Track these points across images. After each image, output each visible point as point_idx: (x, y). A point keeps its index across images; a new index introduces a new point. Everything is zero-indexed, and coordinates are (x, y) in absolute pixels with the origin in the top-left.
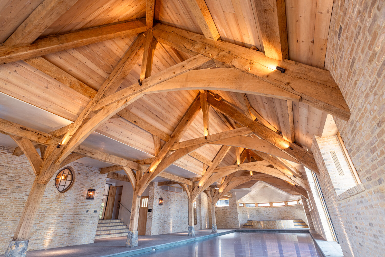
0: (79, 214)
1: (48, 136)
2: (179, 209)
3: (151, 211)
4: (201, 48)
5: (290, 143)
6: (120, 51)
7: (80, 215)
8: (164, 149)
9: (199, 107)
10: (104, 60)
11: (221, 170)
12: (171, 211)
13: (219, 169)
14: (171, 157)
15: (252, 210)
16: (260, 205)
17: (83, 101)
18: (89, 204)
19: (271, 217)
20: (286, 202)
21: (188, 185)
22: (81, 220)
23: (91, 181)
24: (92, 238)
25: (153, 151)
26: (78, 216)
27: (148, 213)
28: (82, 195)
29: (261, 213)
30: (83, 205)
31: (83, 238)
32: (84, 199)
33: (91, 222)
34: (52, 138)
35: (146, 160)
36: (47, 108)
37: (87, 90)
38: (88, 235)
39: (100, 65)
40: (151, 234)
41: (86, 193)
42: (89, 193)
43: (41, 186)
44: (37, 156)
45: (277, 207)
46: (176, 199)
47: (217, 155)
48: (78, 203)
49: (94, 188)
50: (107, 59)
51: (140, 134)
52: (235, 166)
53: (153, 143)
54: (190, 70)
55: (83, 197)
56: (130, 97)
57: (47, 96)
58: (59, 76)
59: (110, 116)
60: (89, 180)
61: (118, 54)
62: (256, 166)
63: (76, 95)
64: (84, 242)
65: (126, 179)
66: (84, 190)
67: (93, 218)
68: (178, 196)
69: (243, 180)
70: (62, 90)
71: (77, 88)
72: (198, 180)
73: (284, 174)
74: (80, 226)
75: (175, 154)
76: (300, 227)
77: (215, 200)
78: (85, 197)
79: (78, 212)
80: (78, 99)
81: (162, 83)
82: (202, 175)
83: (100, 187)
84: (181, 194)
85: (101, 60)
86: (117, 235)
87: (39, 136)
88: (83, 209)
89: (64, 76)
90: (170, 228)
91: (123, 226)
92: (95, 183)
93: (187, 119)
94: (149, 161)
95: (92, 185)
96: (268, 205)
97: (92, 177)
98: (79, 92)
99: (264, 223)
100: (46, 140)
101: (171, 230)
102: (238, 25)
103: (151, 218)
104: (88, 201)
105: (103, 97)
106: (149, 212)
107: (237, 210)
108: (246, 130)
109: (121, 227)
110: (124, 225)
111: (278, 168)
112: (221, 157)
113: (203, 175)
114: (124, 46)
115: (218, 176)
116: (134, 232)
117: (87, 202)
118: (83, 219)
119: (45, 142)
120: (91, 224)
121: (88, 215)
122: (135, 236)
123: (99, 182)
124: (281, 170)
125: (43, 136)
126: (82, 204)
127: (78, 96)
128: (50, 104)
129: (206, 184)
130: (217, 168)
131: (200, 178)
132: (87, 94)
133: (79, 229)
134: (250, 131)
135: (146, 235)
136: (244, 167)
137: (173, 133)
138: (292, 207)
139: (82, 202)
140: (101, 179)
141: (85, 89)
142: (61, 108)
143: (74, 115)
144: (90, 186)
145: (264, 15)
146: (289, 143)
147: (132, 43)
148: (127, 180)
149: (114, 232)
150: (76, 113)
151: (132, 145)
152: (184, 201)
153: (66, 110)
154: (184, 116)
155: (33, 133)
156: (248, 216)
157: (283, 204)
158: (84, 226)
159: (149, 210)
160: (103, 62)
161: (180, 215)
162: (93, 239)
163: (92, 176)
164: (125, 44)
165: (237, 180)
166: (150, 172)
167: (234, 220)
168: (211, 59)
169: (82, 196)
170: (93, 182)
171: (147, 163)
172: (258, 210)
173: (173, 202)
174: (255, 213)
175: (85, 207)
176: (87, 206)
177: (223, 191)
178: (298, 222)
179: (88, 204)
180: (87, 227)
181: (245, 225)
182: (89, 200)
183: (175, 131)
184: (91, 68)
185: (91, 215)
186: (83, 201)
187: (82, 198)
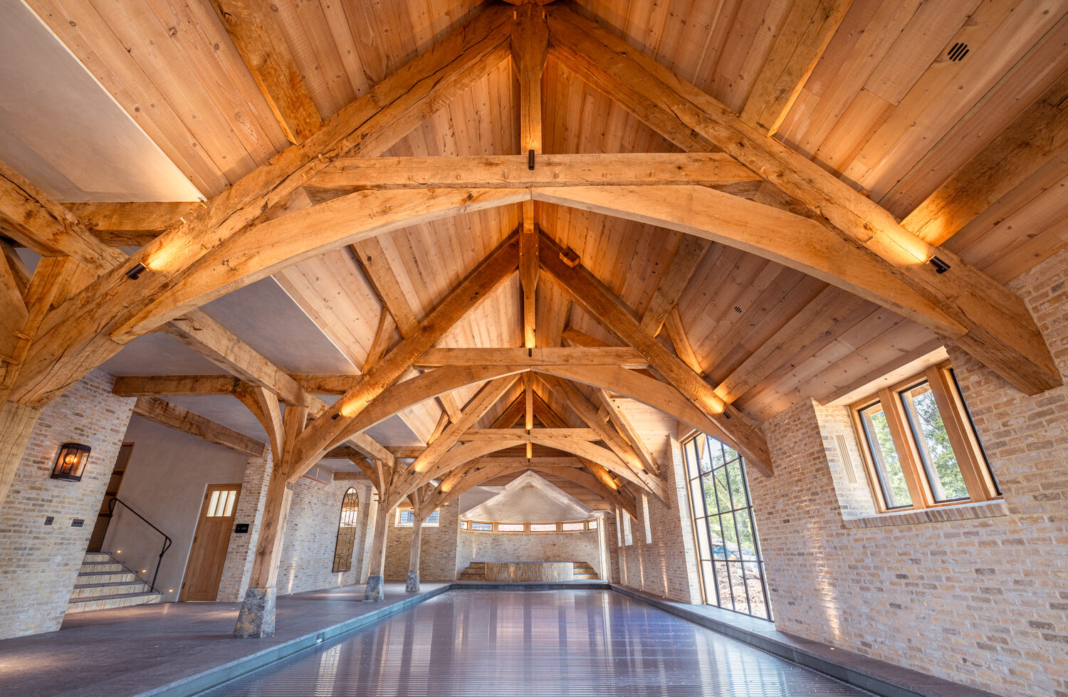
0: (16, 528)
1: (64, 219)
2: (317, 528)
3: (246, 531)
4: (730, 139)
5: (725, 403)
6: (427, 23)
7: (19, 532)
8: (395, 358)
9: (514, 268)
10: (376, 29)
11: (481, 436)
12: (298, 533)
13: (477, 433)
14: (415, 384)
15: (483, 539)
16: (501, 528)
17: (264, 136)
18: (58, 497)
19: (522, 556)
20: (559, 524)
21: (384, 465)
22: (20, 552)
23: (77, 414)
24: (53, 615)
25: (362, 357)
26: (10, 537)
27: (234, 535)
28: (38, 462)
29: (503, 547)
30: (37, 500)
31: (22, 616)
32: (41, 477)
33: (59, 559)
34: (76, 228)
35: (324, 379)
36: (137, 110)
37: (302, 104)
38: (40, 604)
39: (363, 38)
40: (237, 598)
41: (53, 455)
42: (67, 455)
43: (20, 412)
44: (8, 289)
45: (538, 533)
46: (315, 501)
47: (475, 396)
48: (17, 488)
49: (83, 441)
50: (386, 31)
51: (358, 298)
52: (519, 431)
53: (374, 335)
54: (698, 183)
55: (40, 468)
56: (487, 190)
57: (157, 62)
58: (245, 12)
59: (393, 225)
60: (69, 412)
61: (418, 29)
62: (569, 438)
63: (252, 107)
64: (22, 628)
65: (191, 424)
66: (48, 443)
67: (69, 544)
68: (320, 492)
69: (507, 468)
70: (218, 66)
71: (278, 84)
72: (415, 454)
73: (626, 464)
74: (14, 572)
75: (431, 378)
76: (583, 578)
77: (426, 511)
78: (48, 469)
79: (13, 523)
80: (252, 123)
81: (606, 187)
82: (428, 444)
83: (104, 441)
84: (329, 486)
85: (371, 24)
86: (108, 604)
87: (31, 206)
88: (36, 514)
89: (258, 20)
90: (288, 579)
91: (125, 575)
92: (91, 423)
93: (476, 288)
94: (336, 383)
95: (76, 429)
96: (520, 528)
97: (83, 400)
98: (276, 99)
99: (516, 569)
100: (55, 231)
101: (290, 585)
102: (872, 131)
103: (241, 549)
104: (56, 486)
105: (353, 152)
106: (237, 531)
107: (456, 536)
108: (635, 356)
109: (115, 578)
110: (126, 570)
111: (616, 449)
112: (485, 403)
113: (430, 443)
114: (443, 14)
115: (471, 450)
116: (268, 590)
117: (53, 488)
118: (31, 549)
119: (51, 237)
120: (59, 565)
121: (49, 533)
122: (270, 603)
123: (103, 423)
124: (621, 454)
125: (43, 213)
126: (33, 494)
127: (256, 113)
128: (154, 101)
129: (436, 466)
130: (472, 430)
131: (422, 451)
132: (296, 118)
133: (10, 583)
134: (644, 361)
135: (218, 600)
136: (539, 436)
137: (428, 319)
138: (572, 534)
139: (32, 488)
140: (114, 413)
141: (298, 98)
142: (185, 129)
143: (214, 174)
144: (70, 434)
145: (1011, 148)
146: (723, 404)
147: (460, 15)
148: (193, 430)
149: (97, 592)
150: (226, 168)
151: (325, 325)
152: (332, 505)
153: (198, 147)
154: (466, 278)
155: (9, 186)
156: (474, 551)
157: (553, 528)
158: (28, 572)
159: (239, 526)
160: (372, 34)
161: (316, 546)
162: (57, 618)
163: (82, 397)
164: (445, 11)
165: (492, 464)
166: (343, 417)
167: (444, 561)
168: (759, 178)
169: (36, 465)
170: (84, 421)
171: (328, 388)
172: (496, 539)
173: (306, 507)
174: (488, 545)
175: (42, 505)
176: (51, 501)
177: (453, 488)
178: (578, 567)
179: (56, 493)
180: (43, 574)
181: (463, 574)
182: (61, 482)
183: (434, 314)
184: (335, 35)
185: (62, 533)
186: (37, 485)
187: (34, 473)
